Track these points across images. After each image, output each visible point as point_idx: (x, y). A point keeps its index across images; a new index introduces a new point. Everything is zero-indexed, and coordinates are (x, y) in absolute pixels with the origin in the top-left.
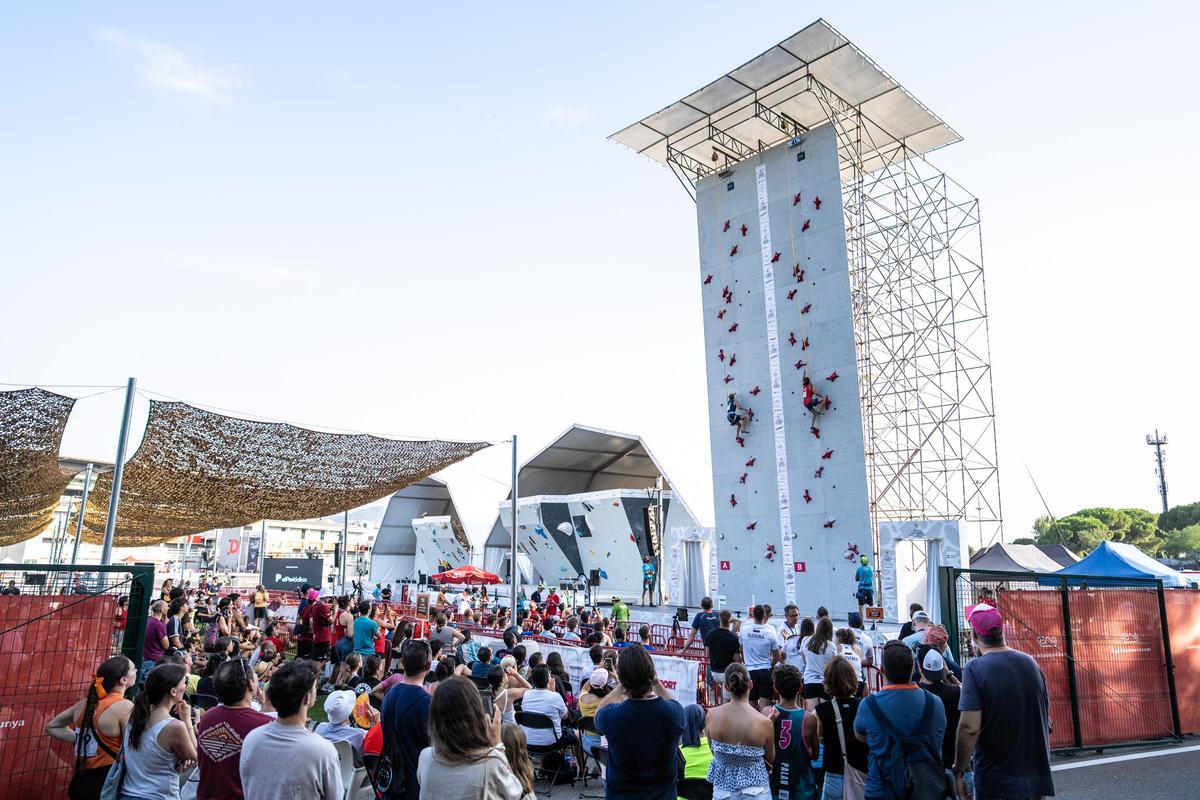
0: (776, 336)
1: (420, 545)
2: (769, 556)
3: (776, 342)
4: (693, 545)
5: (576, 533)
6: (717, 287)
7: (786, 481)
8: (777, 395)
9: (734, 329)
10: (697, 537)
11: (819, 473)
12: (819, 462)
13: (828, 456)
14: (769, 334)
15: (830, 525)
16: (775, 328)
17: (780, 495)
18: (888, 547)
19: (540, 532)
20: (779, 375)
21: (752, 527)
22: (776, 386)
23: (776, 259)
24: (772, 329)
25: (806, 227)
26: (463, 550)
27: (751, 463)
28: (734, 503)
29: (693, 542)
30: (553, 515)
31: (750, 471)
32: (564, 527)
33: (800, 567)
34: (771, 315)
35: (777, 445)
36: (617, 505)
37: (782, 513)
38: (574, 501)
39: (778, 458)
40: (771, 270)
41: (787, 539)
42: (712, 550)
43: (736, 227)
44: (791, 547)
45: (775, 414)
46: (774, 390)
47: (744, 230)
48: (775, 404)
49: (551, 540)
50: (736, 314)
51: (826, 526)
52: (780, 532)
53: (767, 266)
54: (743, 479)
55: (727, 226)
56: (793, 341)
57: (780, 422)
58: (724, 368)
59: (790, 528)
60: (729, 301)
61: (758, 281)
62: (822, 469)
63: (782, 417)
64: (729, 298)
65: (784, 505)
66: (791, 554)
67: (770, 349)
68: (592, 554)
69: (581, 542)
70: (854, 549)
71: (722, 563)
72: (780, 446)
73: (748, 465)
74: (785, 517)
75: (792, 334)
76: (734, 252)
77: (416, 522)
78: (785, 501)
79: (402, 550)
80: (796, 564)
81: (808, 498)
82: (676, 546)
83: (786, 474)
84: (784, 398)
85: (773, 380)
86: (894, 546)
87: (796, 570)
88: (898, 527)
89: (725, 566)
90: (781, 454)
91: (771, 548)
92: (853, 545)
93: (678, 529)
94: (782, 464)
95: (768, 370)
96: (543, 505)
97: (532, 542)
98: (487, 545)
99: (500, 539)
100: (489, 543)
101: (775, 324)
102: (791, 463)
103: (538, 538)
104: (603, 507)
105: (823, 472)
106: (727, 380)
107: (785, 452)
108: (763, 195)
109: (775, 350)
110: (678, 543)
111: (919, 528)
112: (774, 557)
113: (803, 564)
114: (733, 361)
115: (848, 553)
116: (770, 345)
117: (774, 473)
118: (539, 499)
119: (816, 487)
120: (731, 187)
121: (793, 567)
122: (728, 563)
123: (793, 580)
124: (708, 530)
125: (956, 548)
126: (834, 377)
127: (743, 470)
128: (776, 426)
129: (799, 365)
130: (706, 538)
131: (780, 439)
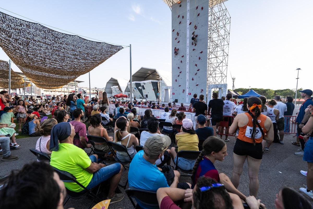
0: (189, 43)
1: (113, 91)
2: (183, 92)
3: (189, 45)
4: (167, 90)
5: (142, 89)
6: (176, 32)
7: (188, 76)
8: (188, 57)
9: (179, 42)
10: (168, 88)
12: (196, 72)
13: (198, 70)
14: (187, 43)
15: (197, 85)
16: (189, 41)
18: (210, 90)
19: (135, 88)
20: (189, 52)
21: (180, 86)
22: (188, 55)
23: (190, 24)
25: (199, 15)
26: (121, 92)
27: (180, 72)
28: (176, 81)
29: (167, 89)
30: (138, 85)
31: (180, 74)
32: (140, 88)
33: (190, 94)
34: (188, 38)
35: (187, 68)
36: (150, 83)
37: (187, 83)
38: (142, 82)
40: (189, 27)
41: (187, 88)
42: (171, 91)
43: (181, 17)
44: (188, 90)
47: (183, 17)
48: (187, 59)
49: (137, 90)
50: (180, 38)
51: (196, 85)
53: (188, 26)
54: (179, 76)
55: (179, 16)
56: (193, 44)
59: (188, 86)
60: (178, 35)
61: (185, 30)
62: (197, 73)
63: (188, 62)
64: (178, 34)
66: (188, 91)
67: (187, 46)
68: (145, 92)
69: (143, 90)
70: (202, 90)
71: (173, 93)
72: (188, 68)
74: (187, 84)
76: (180, 23)
77: (112, 87)
78: (188, 80)
79: (110, 93)
80: (189, 93)
81: (193, 80)
82: (163, 90)
83: (188, 74)
84: (189, 58)
85: (187, 53)
86: (211, 89)
87: (189, 94)
88: (213, 85)
89: (173, 94)
90: (188, 70)
91: (184, 90)
92: (202, 89)
93: (164, 87)
94: (188, 72)
95: (186, 51)
98: (125, 91)
99: (127, 90)
100: (126, 91)
101: (189, 40)
102: (190, 72)
103: (135, 90)
104: (148, 84)
108: (188, 8)
110: (164, 89)
111: (218, 86)
112: (184, 92)
113: (190, 93)
115: (201, 91)
116: (187, 45)
117: (186, 74)
118: (135, 82)
119: (195, 77)
120: (180, 6)
121: (188, 94)
122: (174, 93)
123: (188, 97)
124: (170, 87)
125: (226, 90)
126: (202, 52)
127: (179, 74)
128: (187, 64)
129: (194, 50)
130: (169, 88)
131: (188, 67)
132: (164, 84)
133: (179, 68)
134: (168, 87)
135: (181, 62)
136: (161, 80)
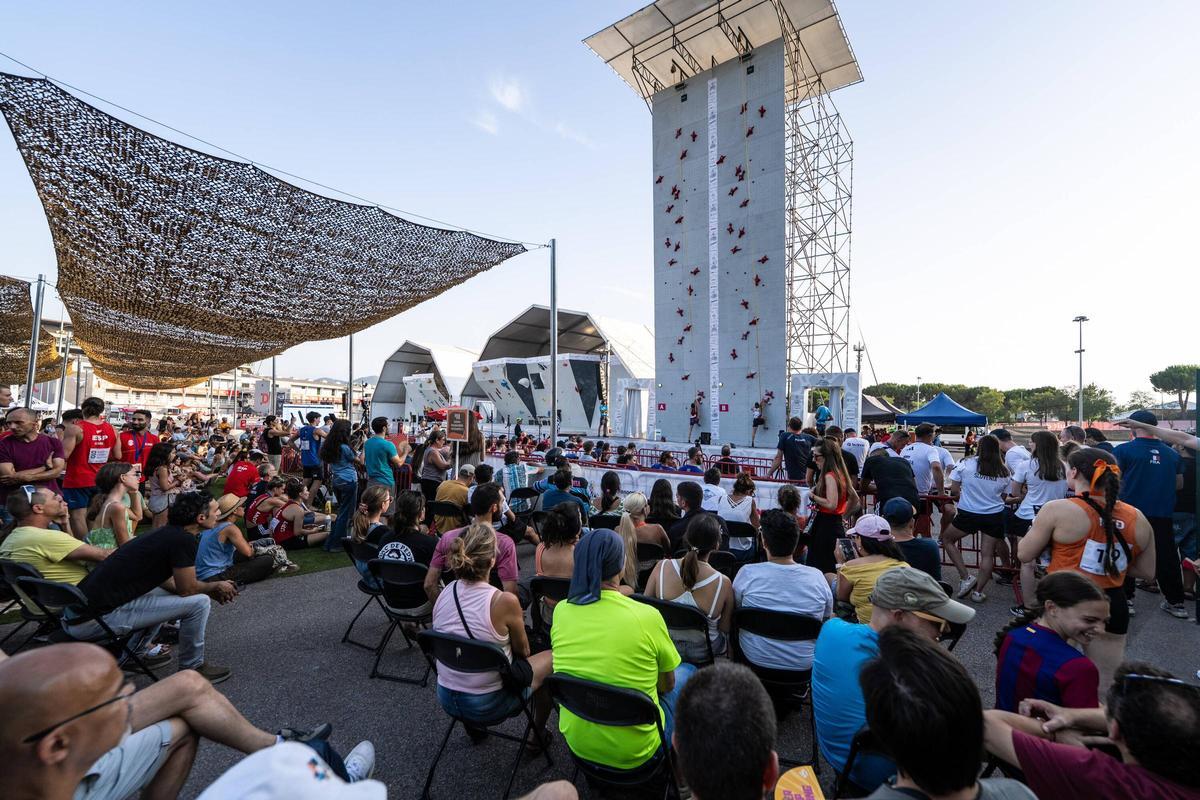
0: (717, 226)
1: (409, 395)
3: (716, 231)
4: (633, 391)
5: (533, 387)
6: (668, 185)
7: (717, 342)
8: (714, 275)
9: (679, 221)
10: (638, 386)
11: (746, 336)
12: (746, 327)
13: (754, 323)
14: (710, 225)
15: (752, 376)
16: (716, 220)
17: (711, 353)
18: (798, 393)
19: (505, 385)
20: (717, 258)
21: (686, 378)
22: (714, 267)
23: (721, 161)
24: (714, 221)
25: (750, 132)
26: (443, 398)
27: (688, 329)
28: (672, 359)
29: (635, 390)
30: (515, 373)
31: (687, 335)
32: (523, 381)
33: (724, 408)
34: (714, 209)
35: (712, 314)
36: (566, 365)
37: (712, 367)
38: (532, 362)
39: (711, 324)
40: (716, 171)
41: (715, 387)
42: (650, 395)
43: (687, 134)
44: (717, 393)
45: (711, 290)
46: (711, 271)
47: (694, 136)
48: (711, 282)
49: (513, 391)
50: (683, 208)
51: (748, 377)
52: (709, 382)
53: (713, 167)
54: (681, 342)
55: (679, 133)
56: (731, 231)
57: (715, 296)
58: (670, 253)
59: (717, 379)
60: (677, 197)
61: (704, 180)
62: (748, 333)
63: (717, 292)
64: (677, 195)
65: (714, 361)
66: (717, 398)
67: (710, 237)
68: (543, 401)
69: (536, 393)
71: (659, 405)
72: (714, 316)
73: (685, 330)
74: (714, 370)
75: (731, 225)
76: (684, 155)
77: (406, 379)
78: (715, 358)
79: (395, 400)
80: (721, 406)
81: (734, 356)
82: (621, 392)
83: (717, 337)
84: (719, 277)
85: (711, 262)
87: (721, 410)
88: (807, 379)
89: (661, 407)
90: (714, 321)
91: (701, 394)
93: (622, 380)
94: (714, 329)
95: (707, 254)
96: (508, 365)
97: (498, 393)
98: (462, 395)
99: (473, 390)
100: (465, 393)
101: (717, 216)
102: (722, 330)
103: (503, 390)
104: (555, 366)
105: (749, 336)
106: (671, 263)
108: (713, 106)
109: (715, 238)
110: (623, 390)
111: (825, 379)
113: (727, 406)
114: (677, 247)
116: (710, 234)
117: (707, 336)
118: (504, 361)
119: (742, 347)
120: (684, 98)
121: (718, 407)
122: (664, 406)
123: (718, 418)
124: (648, 381)
125: (855, 393)
126: (764, 260)
127: (681, 334)
128: (712, 299)
129: (735, 251)
130: (645, 386)
131: (714, 309)
132: (621, 370)
133: (681, 312)
134: (640, 379)
135: (691, 290)
136: (612, 353)
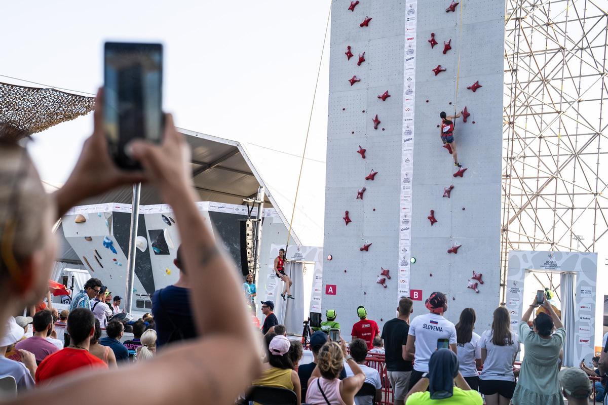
0: (414, 35)
2: (383, 282)
3: (414, 43)
7: (410, 199)
8: (409, 103)
9: (366, 23)
10: (300, 256)
11: (448, 192)
12: (449, 181)
13: (460, 174)
14: (407, 32)
15: (455, 250)
16: (415, 27)
17: (402, 214)
18: (516, 278)
19: (109, 245)
20: (414, 80)
21: (366, 248)
22: (409, 92)
24: (411, 28)
27: (371, 177)
28: (347, 220)
29: (295, 263)
31: (369, 185)
32: (137, 241)
33: (416, 295)
34: (411, 11)
35: (404, 158)
37: (402, 234)
38: (152, 212)
39: (403, 173)
41: (404, 263)
42: (317, 271)
44: (407, 273)
45: (405, 124)
46: (406, 96)
48: (405, 112)
49: (121, 255)
50: (371, 6)
51: (450, 252)
52: (398, 256)
54: (361, 195)
56: (433, 43)
57: (409, 133)
58: (351, 68)
59: (409, 252)
62: (452, 188)
63: (412, 128)
65: (404, 226)
66: (407, 280)
67: (406, 50)
68: (168, 274)
69: (156, 260)
70: (479, 278)
71: (328, 287)
72: (407, 160)
73: (367, 179)
74: (405, 239)
75: (433, 35)
78: (407, 222)
80: (412, 292)
81: (433, 220)
83: (410, 192)
84: (416, 107)
85: (406, 84)
86: (523, 278)
87: (412, 298)
88: (529, 259)
89: (331, 290)
90: (407, 169)
91: (386, 273)
92: (478, 274)
94: (407, 180)
95: (401, 73)
96: (115, 214)
97: (98, 257)
101: (415, 22)
102: (418, 180)
103: (106, 253)
105: (453, 192)
106: (353, 82)
107: (412, 166)
109: (411, 52)
111: (553, 259)
112: (388, 282)
113: (420, 293)
114: (362, 60)
115: (472, 282)
116: (406, 45)
117: (397, 190)
118: (111, 207)
119: (443, 209)
121: (408, 294)
122: (334, 287)
124: (315, 250)
125: (590, 282)
126: (475, 87)
127: (362, 183)
128: (405, 137)
129: (438, 71)
130: (310, 257)
131: (408, 151)
132: (283, 230)
133: (363, 152)
134: (305, 247)
135: (377, 122)
136: (268, 203)
